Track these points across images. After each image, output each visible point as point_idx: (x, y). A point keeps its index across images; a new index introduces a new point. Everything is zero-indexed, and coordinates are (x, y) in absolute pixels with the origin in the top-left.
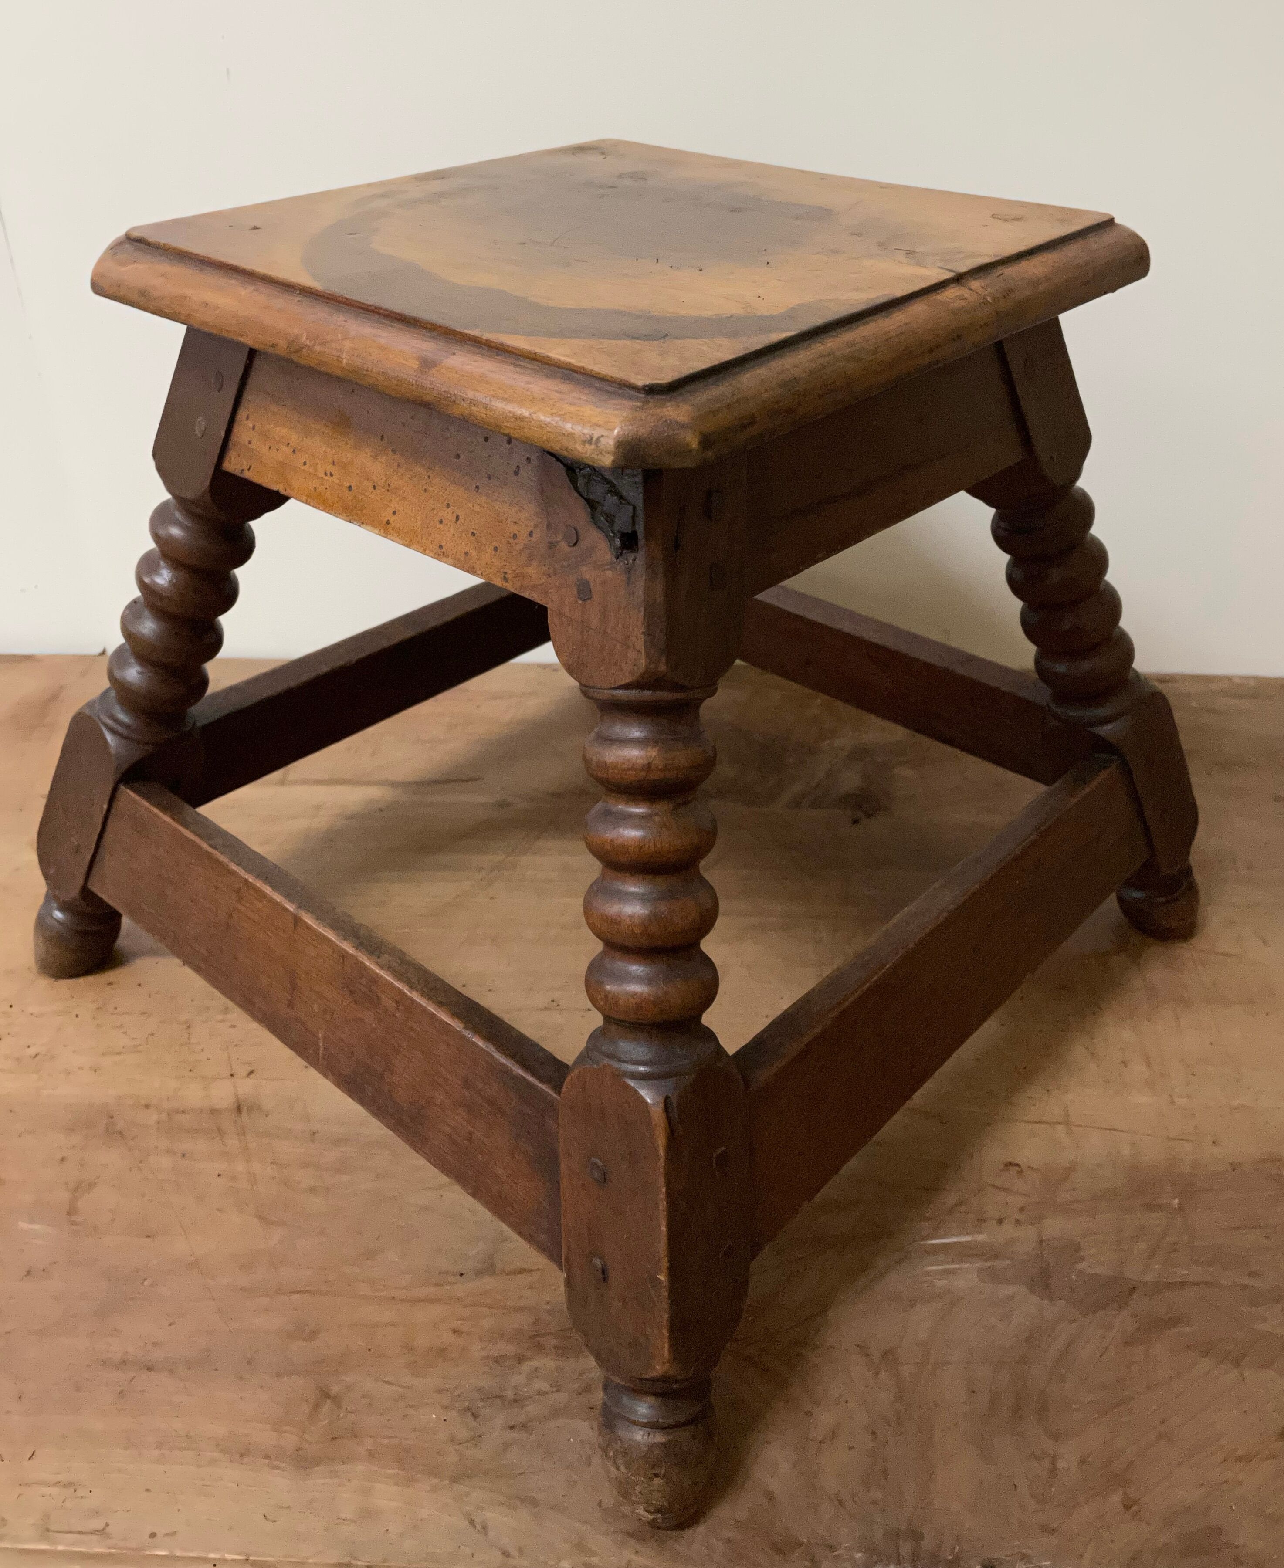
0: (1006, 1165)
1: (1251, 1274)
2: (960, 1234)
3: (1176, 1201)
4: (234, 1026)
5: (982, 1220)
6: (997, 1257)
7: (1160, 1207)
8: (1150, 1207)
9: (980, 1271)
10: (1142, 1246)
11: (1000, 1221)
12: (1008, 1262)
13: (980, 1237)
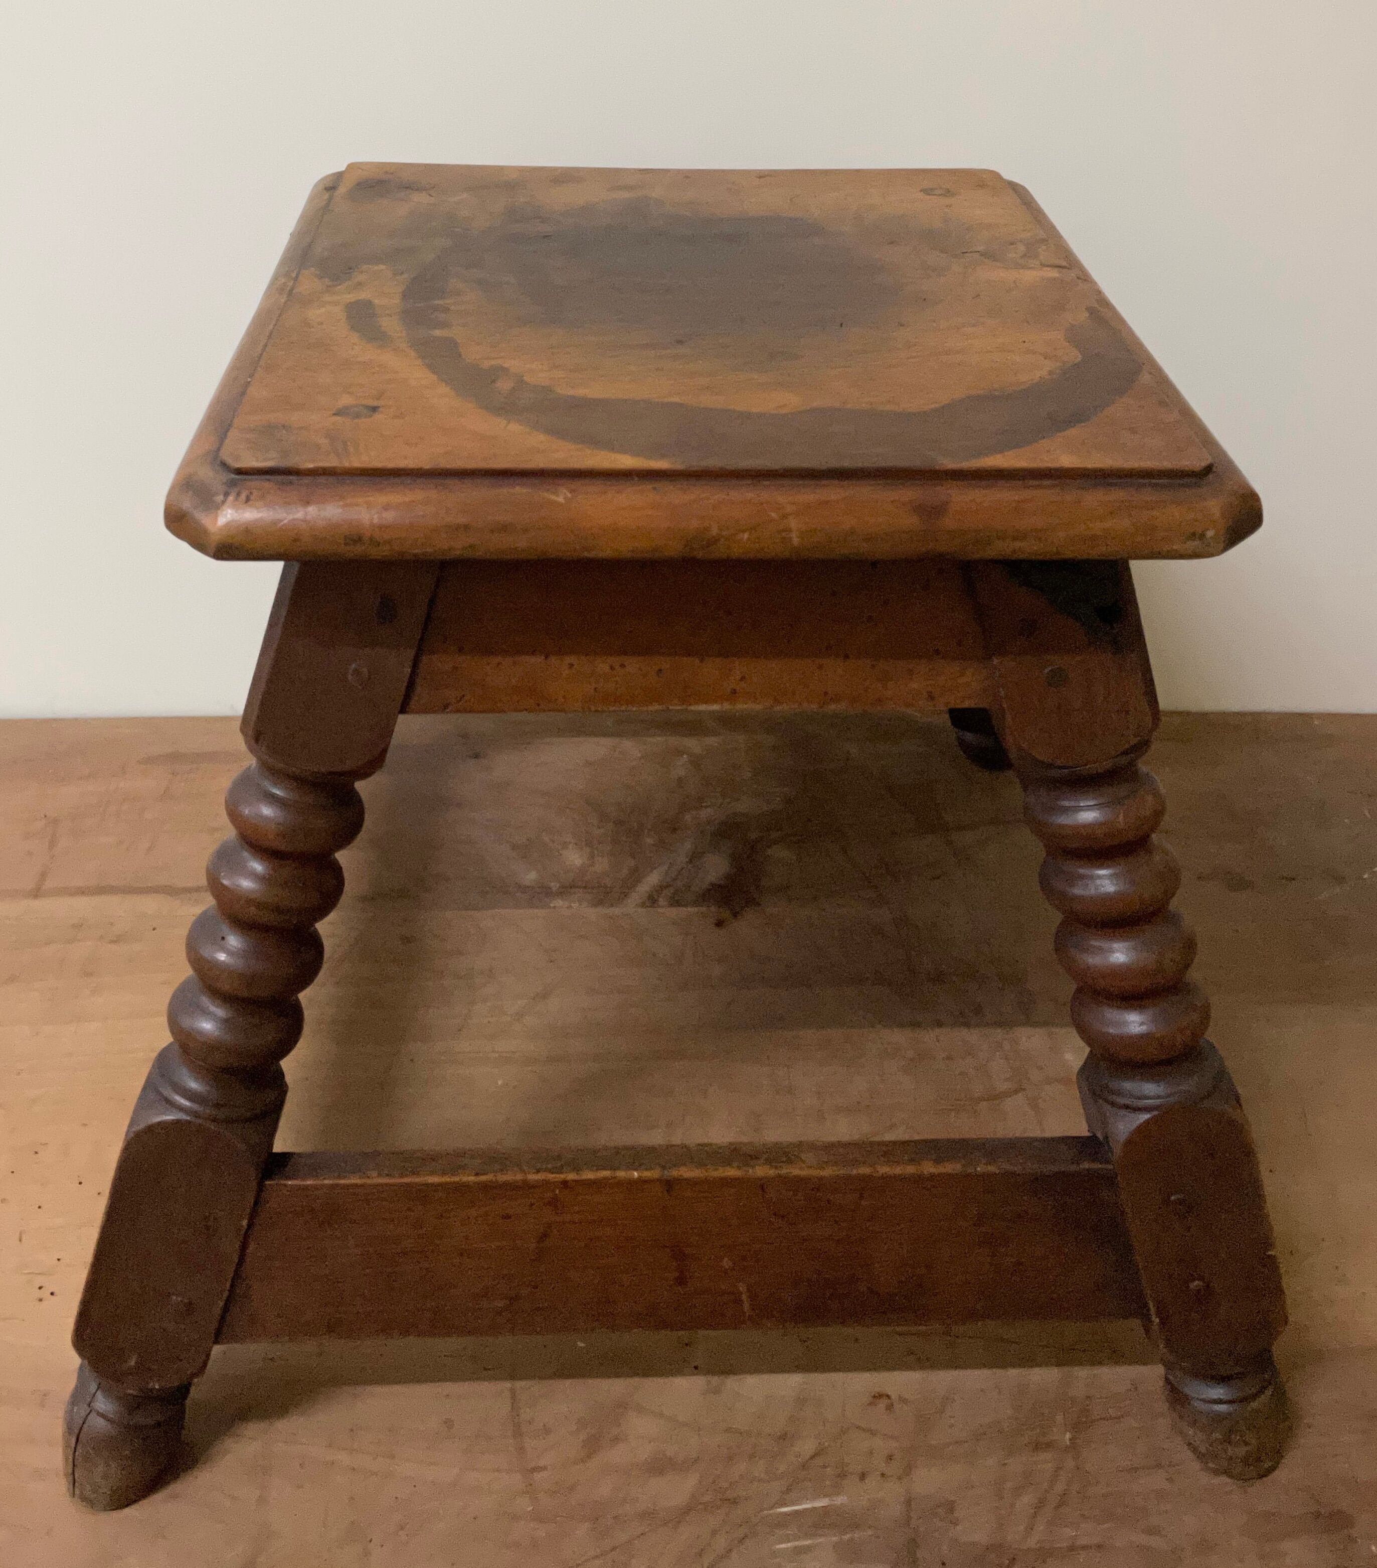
0: (874, 1397)
1: (1152, 1531)
2: (815, 1498)
3: (1068, 1436)
5: (842, 1475)
6: (857, 1526)
7: (1049, 1445)
8: (1038, 1447)
9: (835, 1546)
10: (1027, 1500)
11: (863, 1476)
12: (870, 1532)
13: (840, 1500)
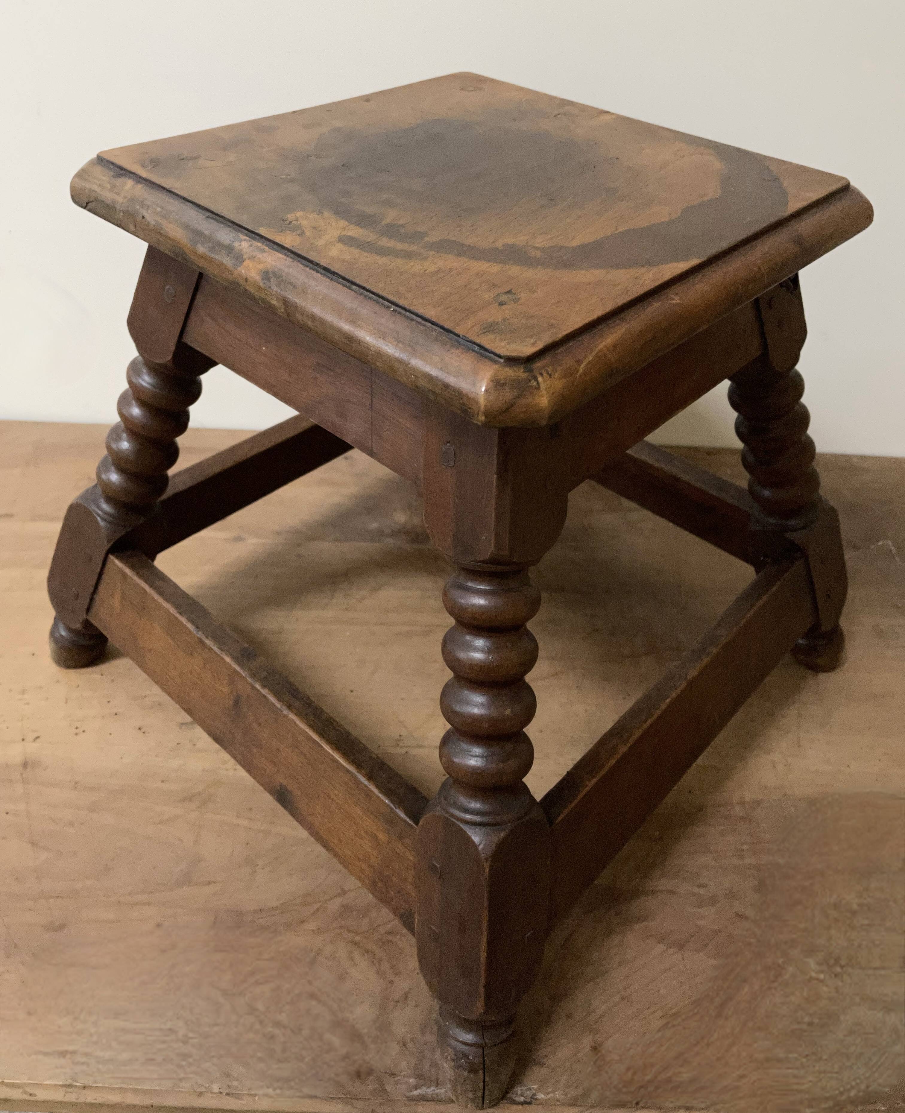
4: (28, 704)
